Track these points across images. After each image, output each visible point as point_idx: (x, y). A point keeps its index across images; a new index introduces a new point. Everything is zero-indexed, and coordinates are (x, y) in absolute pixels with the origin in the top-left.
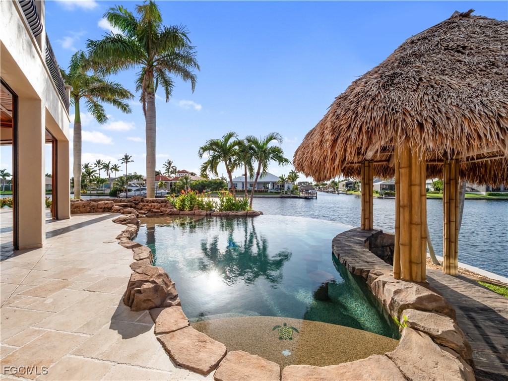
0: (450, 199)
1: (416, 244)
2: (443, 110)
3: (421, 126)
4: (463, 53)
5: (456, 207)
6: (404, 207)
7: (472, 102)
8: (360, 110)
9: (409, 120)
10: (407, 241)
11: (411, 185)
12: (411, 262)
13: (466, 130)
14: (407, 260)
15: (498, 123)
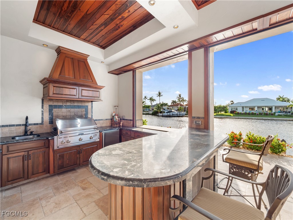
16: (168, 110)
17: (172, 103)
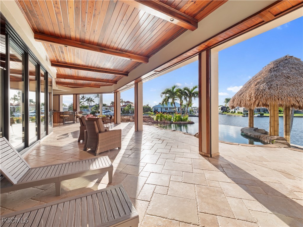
0: (286, 116)
1: (276, 126)
2: (283, 96)
3: (278, 99)
4: (289, 79)
5: (289, 119)
6: (272, 117)
7: (290, 94)
8: (263, 95)
9: (275, 98)
10: (273, 125)
11: (274, 111)
12: (274, 131)
13: (289, 100)
14: (274, 130)
15: (295, 99)
16: (105, 110)
17: (111, 104)
